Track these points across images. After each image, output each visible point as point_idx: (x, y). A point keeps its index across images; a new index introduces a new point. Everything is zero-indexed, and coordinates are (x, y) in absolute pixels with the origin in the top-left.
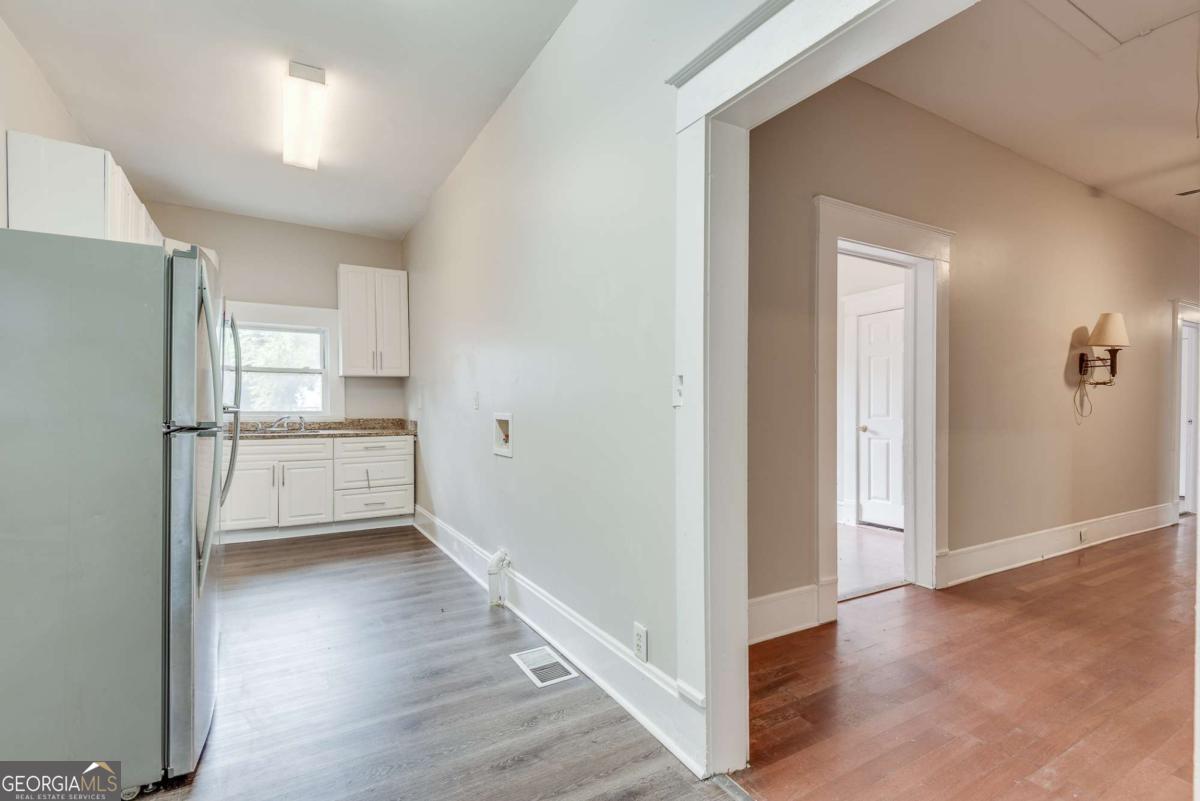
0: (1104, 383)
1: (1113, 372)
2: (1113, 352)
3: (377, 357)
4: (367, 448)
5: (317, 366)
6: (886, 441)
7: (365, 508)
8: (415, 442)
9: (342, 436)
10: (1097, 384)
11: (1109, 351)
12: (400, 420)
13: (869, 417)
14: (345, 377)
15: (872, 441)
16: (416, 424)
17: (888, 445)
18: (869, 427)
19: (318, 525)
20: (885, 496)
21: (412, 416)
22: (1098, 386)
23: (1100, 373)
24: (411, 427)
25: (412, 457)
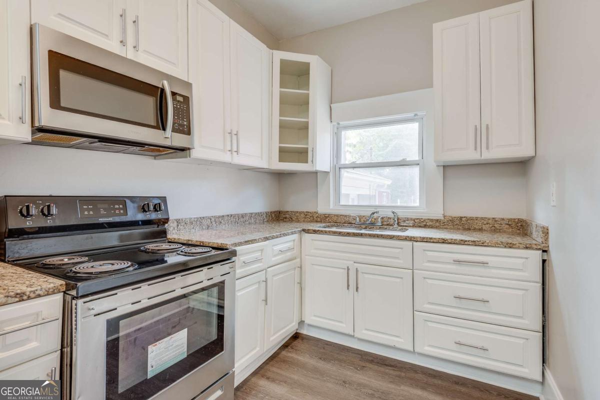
3: (481, 134)
4: (458, 262)
5: (414, 156)
7: (455, 347)
8: (544, 261)
9: (424, 240)
12: (520, 221)
14: (444, 166)
16: (546, 232)
19: (394, 348)
21: (541, 216)
24: (538, 237)
25: (540, 285)
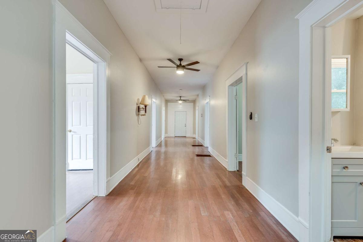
0: (144, 115)
1: (146, 112)
2: (146, 106)
6: (80, 135)
10: (142, 115)
11: (145, 106)
13: (72, 126)
15: (74, 136)
17: (80, 137)
18: (72, 130)
20: (79, 158)
22: (142, 116)
23: (142, 112)
